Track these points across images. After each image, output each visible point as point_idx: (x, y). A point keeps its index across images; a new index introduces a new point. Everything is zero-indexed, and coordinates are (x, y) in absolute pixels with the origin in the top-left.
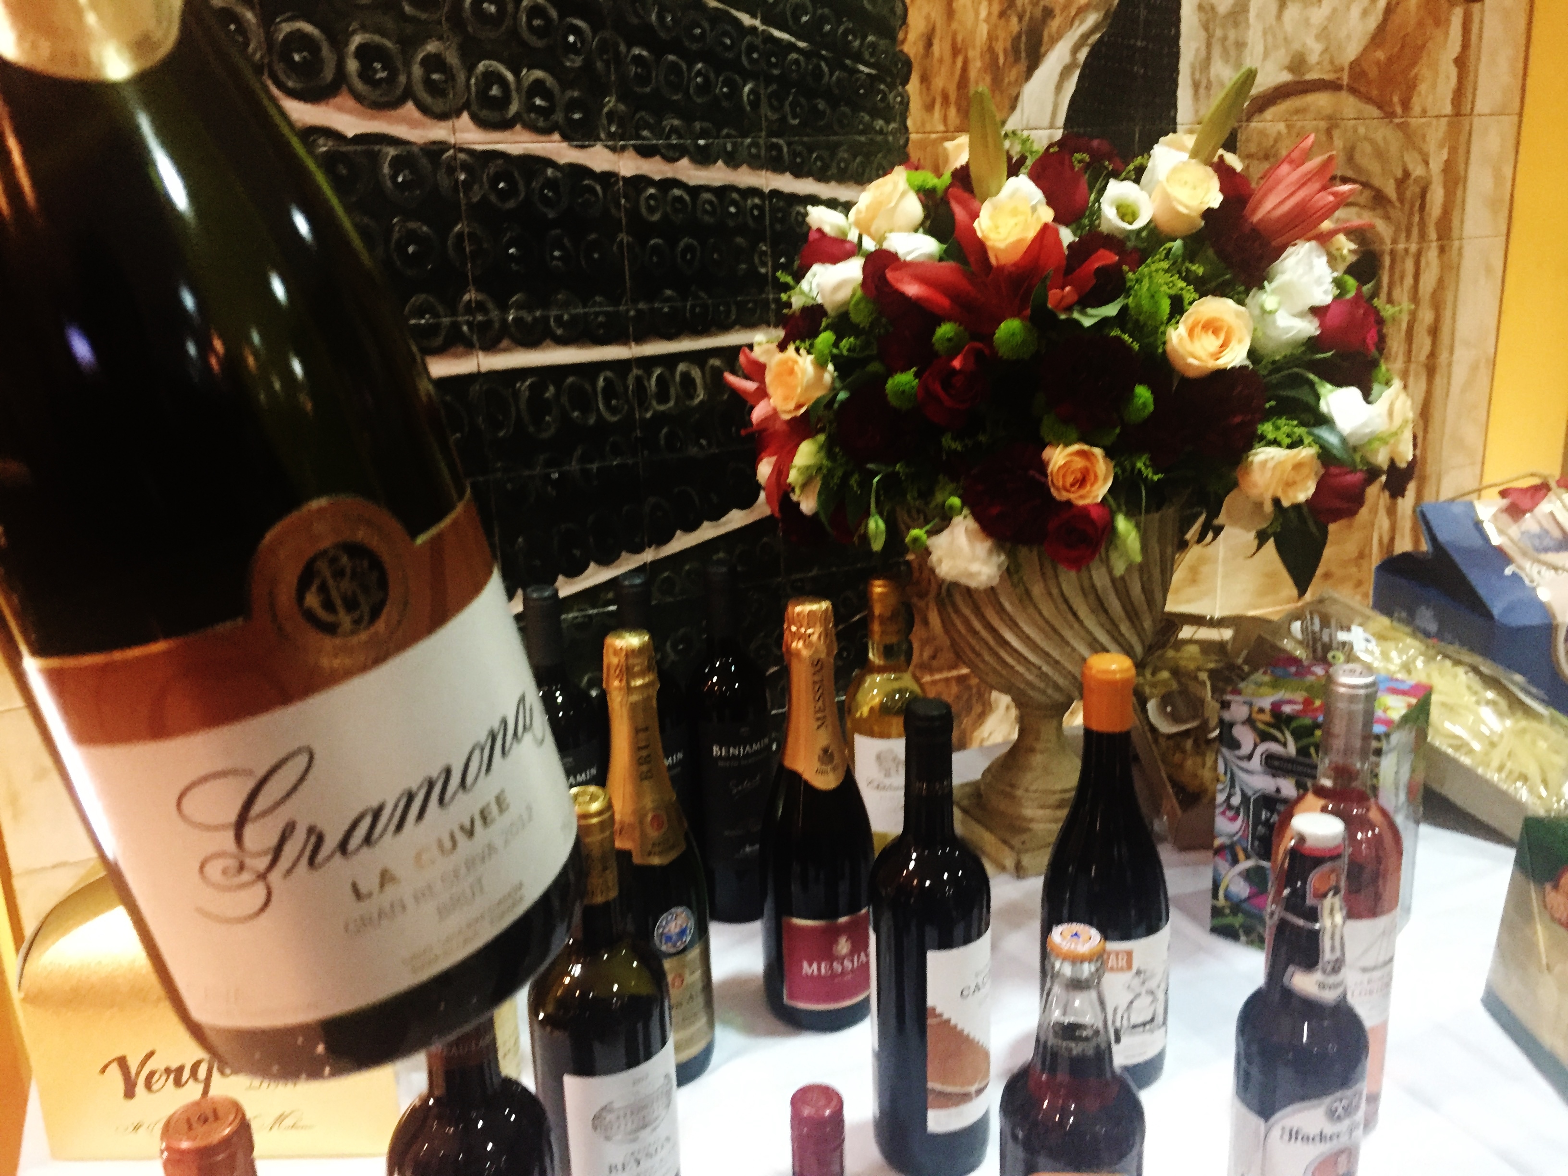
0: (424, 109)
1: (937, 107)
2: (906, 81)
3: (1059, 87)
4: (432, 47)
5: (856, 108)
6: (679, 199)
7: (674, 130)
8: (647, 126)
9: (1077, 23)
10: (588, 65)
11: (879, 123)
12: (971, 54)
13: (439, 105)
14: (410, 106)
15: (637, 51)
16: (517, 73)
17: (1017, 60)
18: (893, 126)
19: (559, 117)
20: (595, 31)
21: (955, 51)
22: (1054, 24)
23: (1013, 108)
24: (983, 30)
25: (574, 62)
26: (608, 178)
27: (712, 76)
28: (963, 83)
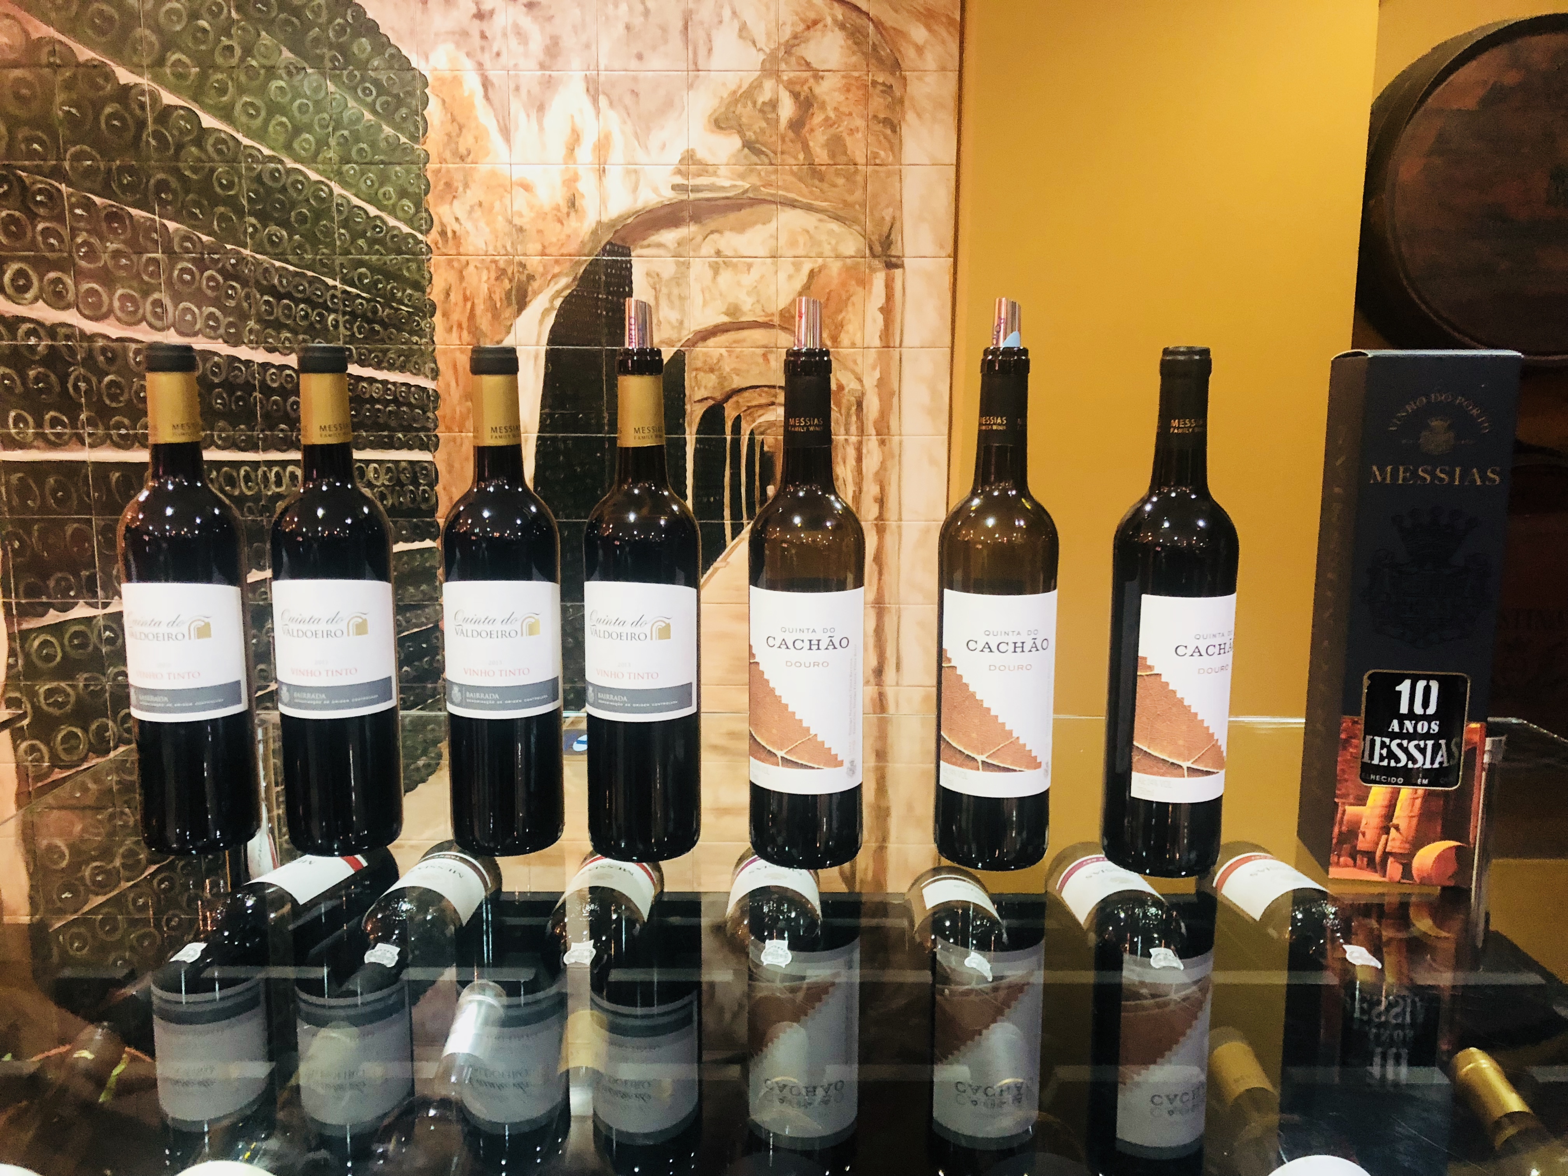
0: (151, 326)
1: (455, 329)
2: (432, 315)
3: (541, 322)
4: (156, 296)
5: (400, 330)
6: (290, 376)
7: (287, 339)
8: (271, 336)
9: (552, 283)
10: (239, 306)
11: (415, 339)
12: (476, 301)
13: (158, 324)
14: (144, 323)
15: (266, 298)
16: (200, 308)
17: (509, 304)
18: (424, 340)
19: (222, 331)
20: (243, 288)
21: (466, 299)
22: (535, 285)
23: (508, 332)
24: (485, 287)
25: (231, 303)
26: (248, 363)
27: (310, 311)
28: (472, 316)
